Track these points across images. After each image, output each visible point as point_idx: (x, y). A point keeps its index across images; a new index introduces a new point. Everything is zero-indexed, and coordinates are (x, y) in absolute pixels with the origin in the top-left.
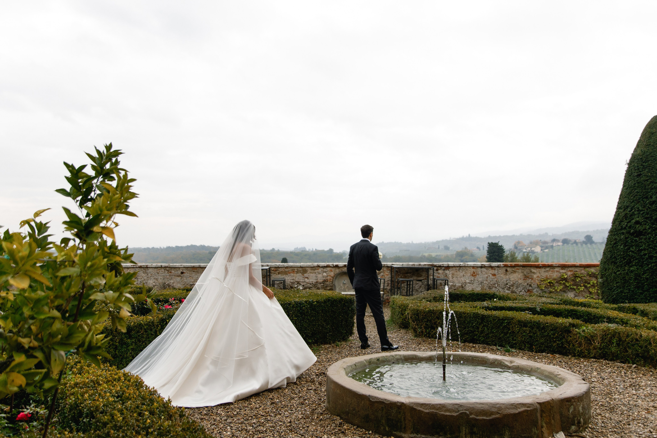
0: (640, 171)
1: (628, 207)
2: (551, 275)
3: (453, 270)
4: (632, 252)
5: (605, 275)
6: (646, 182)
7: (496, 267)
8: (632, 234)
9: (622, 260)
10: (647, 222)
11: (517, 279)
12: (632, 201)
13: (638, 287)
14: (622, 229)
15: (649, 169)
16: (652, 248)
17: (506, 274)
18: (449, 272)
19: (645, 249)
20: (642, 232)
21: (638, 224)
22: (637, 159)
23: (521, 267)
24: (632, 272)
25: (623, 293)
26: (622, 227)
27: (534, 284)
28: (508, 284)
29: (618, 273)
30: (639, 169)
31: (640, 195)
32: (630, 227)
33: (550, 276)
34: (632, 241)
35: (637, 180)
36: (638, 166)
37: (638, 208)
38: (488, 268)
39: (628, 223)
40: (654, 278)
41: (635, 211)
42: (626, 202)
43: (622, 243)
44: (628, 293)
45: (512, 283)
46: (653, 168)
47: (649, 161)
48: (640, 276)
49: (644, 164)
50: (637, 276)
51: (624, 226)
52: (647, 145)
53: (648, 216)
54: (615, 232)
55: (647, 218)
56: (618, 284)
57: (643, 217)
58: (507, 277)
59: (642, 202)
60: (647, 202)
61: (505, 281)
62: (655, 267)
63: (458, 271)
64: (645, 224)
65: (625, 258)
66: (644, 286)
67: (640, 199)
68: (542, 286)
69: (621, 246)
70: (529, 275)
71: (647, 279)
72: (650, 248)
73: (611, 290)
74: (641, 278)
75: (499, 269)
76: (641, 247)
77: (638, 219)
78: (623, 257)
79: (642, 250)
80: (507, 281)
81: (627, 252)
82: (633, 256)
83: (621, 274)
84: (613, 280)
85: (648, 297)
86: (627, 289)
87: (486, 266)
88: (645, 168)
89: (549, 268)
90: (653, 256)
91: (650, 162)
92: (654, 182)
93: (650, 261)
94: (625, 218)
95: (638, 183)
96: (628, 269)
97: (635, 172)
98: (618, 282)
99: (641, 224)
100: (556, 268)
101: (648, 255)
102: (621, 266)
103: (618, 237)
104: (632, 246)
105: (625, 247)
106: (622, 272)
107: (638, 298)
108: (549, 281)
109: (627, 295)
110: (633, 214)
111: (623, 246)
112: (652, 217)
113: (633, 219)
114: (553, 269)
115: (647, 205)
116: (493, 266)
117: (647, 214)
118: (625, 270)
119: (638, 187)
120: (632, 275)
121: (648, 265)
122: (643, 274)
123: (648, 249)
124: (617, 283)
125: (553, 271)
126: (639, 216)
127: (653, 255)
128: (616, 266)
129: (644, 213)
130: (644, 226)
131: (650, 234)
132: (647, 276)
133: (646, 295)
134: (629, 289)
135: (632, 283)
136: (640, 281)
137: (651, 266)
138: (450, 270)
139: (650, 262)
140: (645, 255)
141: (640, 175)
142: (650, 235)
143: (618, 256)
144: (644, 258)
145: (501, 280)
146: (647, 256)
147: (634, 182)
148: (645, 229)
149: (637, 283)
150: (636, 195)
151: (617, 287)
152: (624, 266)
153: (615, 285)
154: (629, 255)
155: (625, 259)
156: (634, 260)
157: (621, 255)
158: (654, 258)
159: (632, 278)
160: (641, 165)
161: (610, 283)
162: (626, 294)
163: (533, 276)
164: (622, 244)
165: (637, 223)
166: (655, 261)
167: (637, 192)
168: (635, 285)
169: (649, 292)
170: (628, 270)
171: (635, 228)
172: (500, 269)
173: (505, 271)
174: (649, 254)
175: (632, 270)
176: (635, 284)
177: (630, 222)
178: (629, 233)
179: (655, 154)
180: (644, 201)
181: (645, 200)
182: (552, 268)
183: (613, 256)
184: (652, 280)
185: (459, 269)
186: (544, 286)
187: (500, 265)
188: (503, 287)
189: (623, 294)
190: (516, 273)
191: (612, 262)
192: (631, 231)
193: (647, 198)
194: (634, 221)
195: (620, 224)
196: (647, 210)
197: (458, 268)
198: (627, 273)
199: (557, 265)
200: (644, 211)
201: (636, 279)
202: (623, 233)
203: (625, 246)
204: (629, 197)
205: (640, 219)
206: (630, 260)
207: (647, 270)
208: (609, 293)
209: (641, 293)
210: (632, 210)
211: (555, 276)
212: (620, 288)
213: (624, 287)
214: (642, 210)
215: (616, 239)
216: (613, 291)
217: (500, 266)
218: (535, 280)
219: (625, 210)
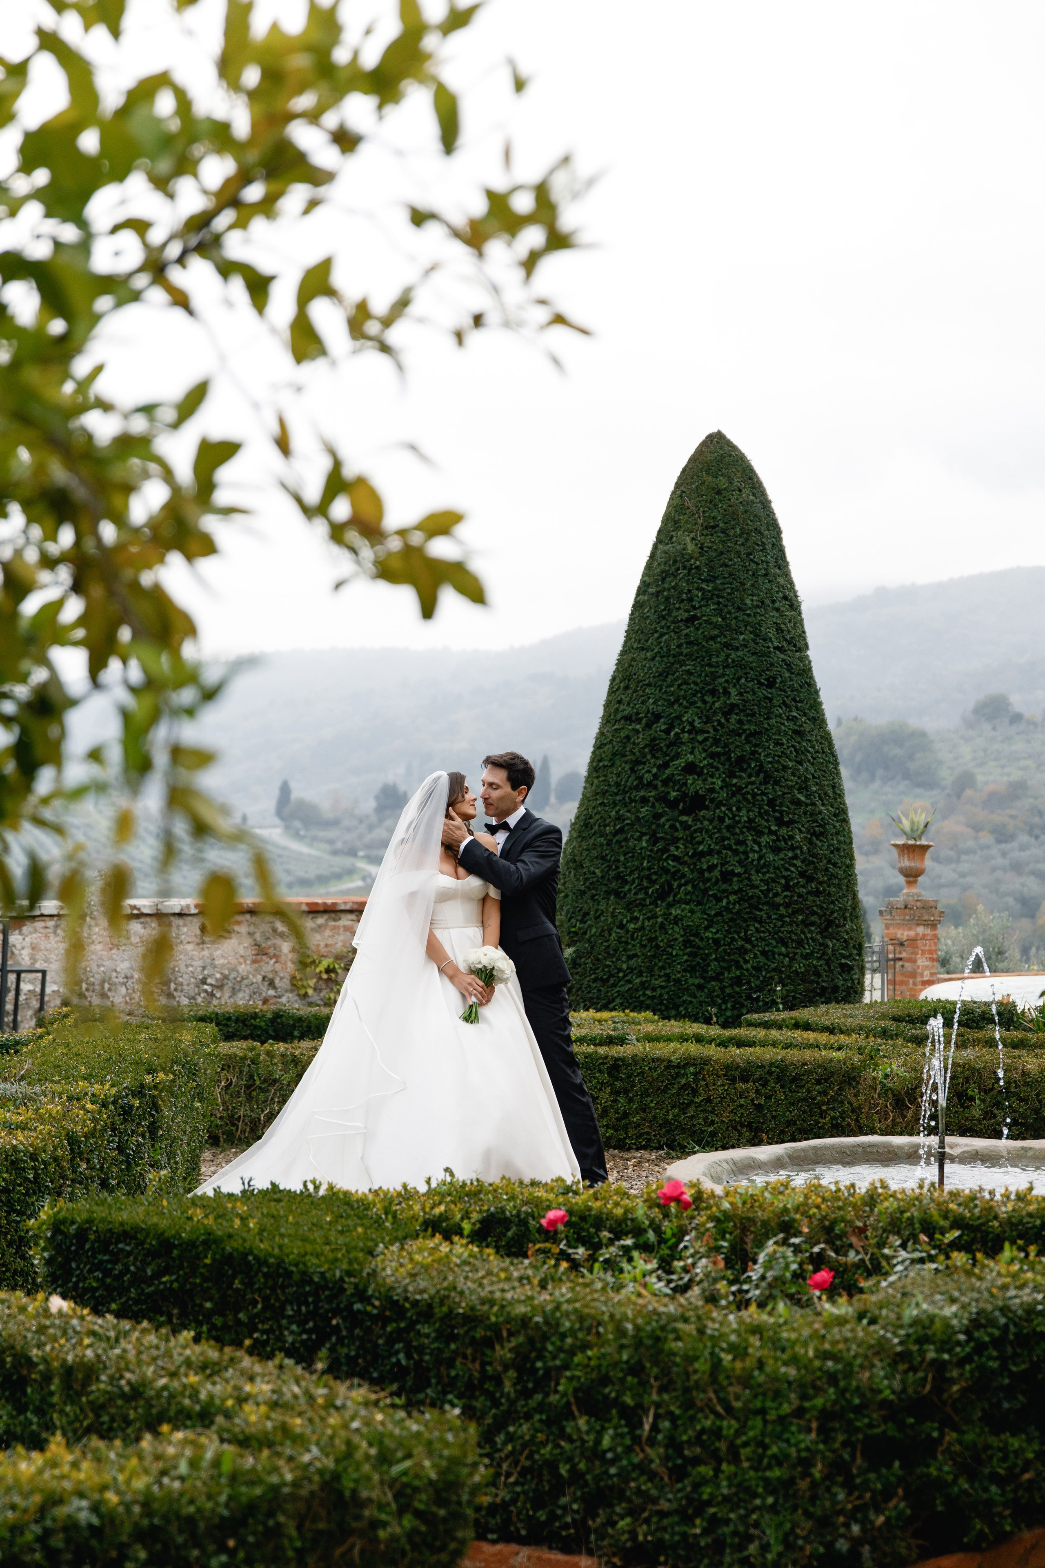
0: (694, 608)
1: (657, 717)
2: (330, 942)
3: (36, 931)
4: (676, 858)
5: (585, 933)
6: (711, 642)
7: (174, 914)
8: (673, 805)
9: (645, 884)
10: (717, 769)
11: (234, 961)
12: (672, 699)
13: (692, 970)
14: (641, 784)
15: (719, 603)
16: (729, 848)
17: (203, 943)
18: (20, 937)
19: (710, 852)
20: (703, 798)
21: (690, 774)
22: (684, 568)
23: (248, 916)
24: (677, 921)
25: (647, 989)
26: (641, 778)
27: (281, 978)
28: (209, 981)
29: (631, 926)
30: (691, 600)
31: (696, 684)
32: (665, 783)
33: (326, 946)
34: (673, 827)
35: (686, 635)
36: (689, 591)
37: (691, 724)
38: (148, 919)
39: (659, 767)
40: (733, 939)
41: (683, 731)
42: (651, 701)
43: (644, 830)
44: (662, 987)
45: (218, 976)
46: (728, 600)
47: (716, 578)
48: (696, 935)
49: (704, 586)
50: (692, 933)
51: (648, 777)
52: (706, 528)
53: (719, 749)
54: (616, 794)
55: (713, 756)
56: (632, 962)
57: (705, 751)
58: (206, 953)
59: (699, 704)
60: (717, 705)
61: (199, 969)
62: (737, 906)
63: (52, 935)
64: (712, 776)
65: (654, 877)
66: (709, 965)
67: (694, 695)
68: (305, 983)
69: (639, 839)
70: (269, 943)
71: (716, 941)
72: (725, 848)
73: (607, 980)
74: (702, 939)
75: (180, 922)
76: (700, 843)
77: (691, 758)
78: (648, 878)
79: (702, 854)
80: (204, 968)
81: (660, 859)
82: (678, 871)
83: (642, 928)
84: (616, 950)
85: (718, 996)
86: (660, 976)
87: (146, 911)
88: (708, 600)
89: (326, 916)
90: (733, 873)
91: (718, 582)
92: (731, 645)
93: (725, 886)
94: (650, 751)
95: (689, 643)
96: (664, 915)
97: (679, 609)
98: (635, 956)
99: (700, 774)
100: (342, 916)
101: (721, 871)
102: (640, 904)
103: (629, 811)
104: (676, 840)
105: (654, 845)
106: (646, 923)
107: (691, 1002)
108: (325, 964)
109: (661, 995)
110: (677, 742)
111: (647, 841)
112: (727, 754)
113: (677, 756)
114: (335, 920)
115: (715, 712)
116: (164, 911)
117: (716, 742)
118: (655, 916)
119: (689, 656)
120: (677, 932)
121: (718, 900)
122: (707, 928)
123: (719, 853)
124: (630, 958)
125: (335, 927)
126: (693, 748)
127: (733, 871)
128: (623, 903)
129: (706, 739)
130: (710, 780)
131: (724, 805)
132: (716, 933)
133: (714, 991)
134: (667, 976)
135: (677, 955)
136: (699, 948)
137: (728, 903)
138: (25, 929)
139: (724, 891)
140: (711, 868)
141: (694, 618)
142: (723, 809)
143: (632, 872)
144: (709, 880)
145: (187, 966)
146: (716, 873)
147: (679, 638)
148: (712, 790)
149: (689, 954)
150: (685, 682)
151: (631, 969)
152: (651, 904)
153: (624, 966)
154: (666, 871)
155: (654, 882)
156: (679, 886)
157: (643, 869)
158: (735, 879)
159: (676, 939)
160: (697, 589)
161: (605, 959)
162: (659, 991)
163: (280, 947)
164: (644, 834)
165: (690, 768)
166: (736, 888)
167: (689, 673)
168: (686, 961)
169: (721, 981)
170: (666, 916)
171: (685, 784)
172: (185, 925)
173: (198, 932)
174: (723, 865)
175: (676, 917)
176: (685, 957)
177: (666, 765)
178: (663, 799)
179: (731, 560)
180: (705, 702)
181: (708, 699)
182: (333, 915)
183: (612, 874)
184: (729, 944)
185: (57, 926)
186: (312, 982)
187: (188, 906)
188: (192, 994)
189: (648, 993)
190: (230, 938)
191: (608, 893)
192: (669, 793)
193: (713, 692)
194: (681, 762)
195: (632, 770)
196: (715, 730)
197: (51, 923)
198: (662, 926)
199: (348, 907)
200: (708, 732)
201: (687, 943)
202: (644, 800)
203: (654, 840)
204: (661, 687)
205: (698, 757)
206: (670, 886)
207: (716, 915)
208: (599, 991)
209: (700, 987)
210: (671, 727)
211: (339, 944)
212: (640, 974)
213: (650, 970)
214: (702, 731)
215: (619, 818)
216: (614, 985)
217: (186, 911)
218: (285, 964)
219: (649, 726)
